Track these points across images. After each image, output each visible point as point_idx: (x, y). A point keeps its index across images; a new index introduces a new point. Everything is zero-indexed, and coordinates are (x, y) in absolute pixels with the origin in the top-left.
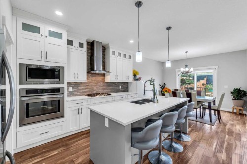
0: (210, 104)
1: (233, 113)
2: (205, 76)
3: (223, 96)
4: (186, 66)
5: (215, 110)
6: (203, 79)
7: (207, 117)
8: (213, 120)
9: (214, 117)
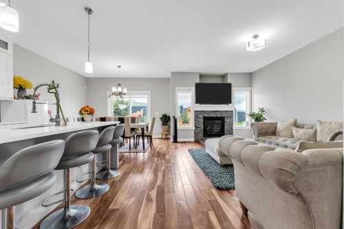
0: (143, 129)
1: (162, 138)
2: (142, 107)
3: (154, 119)
4: (119, 85)
5: (148, 136)
6: (140, 110)
7: (141, 146)
8: (146, 148)
9: (147, 145)
